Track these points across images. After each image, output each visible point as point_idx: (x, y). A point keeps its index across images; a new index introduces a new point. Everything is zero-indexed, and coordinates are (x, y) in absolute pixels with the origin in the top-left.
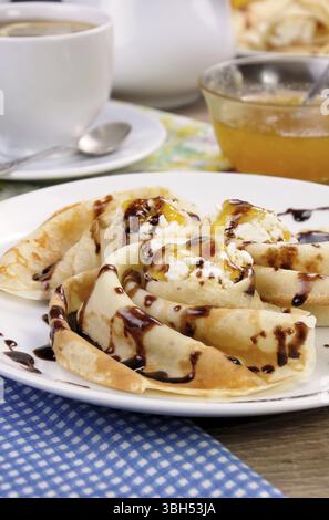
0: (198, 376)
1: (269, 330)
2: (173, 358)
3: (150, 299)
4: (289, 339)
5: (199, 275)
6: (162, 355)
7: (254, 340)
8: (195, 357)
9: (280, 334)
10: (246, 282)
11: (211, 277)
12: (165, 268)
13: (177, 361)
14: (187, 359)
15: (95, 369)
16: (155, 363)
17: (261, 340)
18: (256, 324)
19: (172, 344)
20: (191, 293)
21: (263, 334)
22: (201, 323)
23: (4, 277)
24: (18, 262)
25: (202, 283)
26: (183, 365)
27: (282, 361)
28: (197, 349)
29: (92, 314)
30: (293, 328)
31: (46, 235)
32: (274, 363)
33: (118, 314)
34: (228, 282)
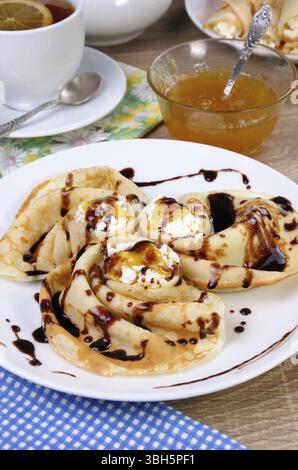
0: (147, 355)
1: (193, 320)
2: (129, 342)
3: (111, 295)
4: (207, 325)
5: (144, 281)
6: (121, 339)
7: (184, 326)
8: (144, 344)
9: (201, 322)
10: (176, 279)
11: (152, 281)
12: (119, 274)
13: (132, 344)
14: (139, 344)
15: (77, 357)
16: (117, 344)
17: (188, 326)
18: (185, 316)
19: (128, 334)
20: (139, 293)
21: (189, 323)
22: (147, 316)
23: (3, 265)
24: (12, 248)
25: (146, 288)
26: (136, 347)
27: (202, 336)
28: (145, 338)
29: (70, 305)
30: (210, 318)
31: (29, 220)
32: (198, 337)
33: (90, 312)
34: (163, 282)
